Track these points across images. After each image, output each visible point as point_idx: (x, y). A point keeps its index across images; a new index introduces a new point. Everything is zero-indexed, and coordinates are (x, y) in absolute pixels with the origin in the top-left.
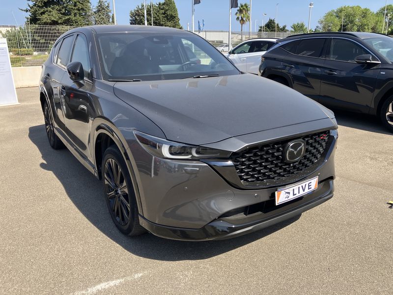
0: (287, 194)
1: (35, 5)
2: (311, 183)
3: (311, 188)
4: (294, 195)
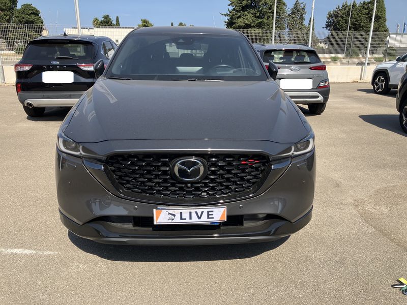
0: (170, 216)
1: (234, 10)
2: (213, 211)
3: (213, 218)
4: (181, 219)
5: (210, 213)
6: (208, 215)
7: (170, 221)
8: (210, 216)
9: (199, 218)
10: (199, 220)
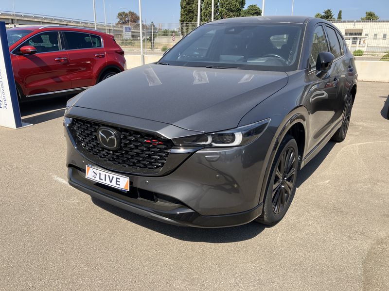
0: (94, 174)
2: (119, 179)
3: (119, 185)
4: (100, 179)
5: (118, 180)
6: (117, 181)
7: (93, 178)
8: (118, 183)
9: (111, 182)
10: (110, 184)
